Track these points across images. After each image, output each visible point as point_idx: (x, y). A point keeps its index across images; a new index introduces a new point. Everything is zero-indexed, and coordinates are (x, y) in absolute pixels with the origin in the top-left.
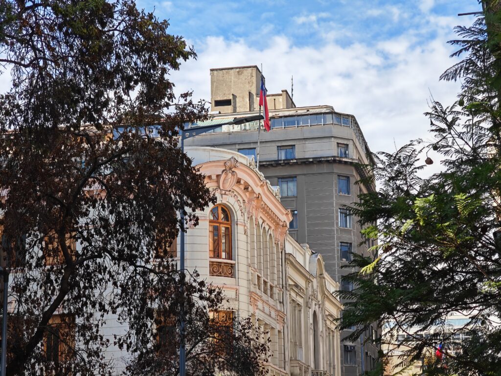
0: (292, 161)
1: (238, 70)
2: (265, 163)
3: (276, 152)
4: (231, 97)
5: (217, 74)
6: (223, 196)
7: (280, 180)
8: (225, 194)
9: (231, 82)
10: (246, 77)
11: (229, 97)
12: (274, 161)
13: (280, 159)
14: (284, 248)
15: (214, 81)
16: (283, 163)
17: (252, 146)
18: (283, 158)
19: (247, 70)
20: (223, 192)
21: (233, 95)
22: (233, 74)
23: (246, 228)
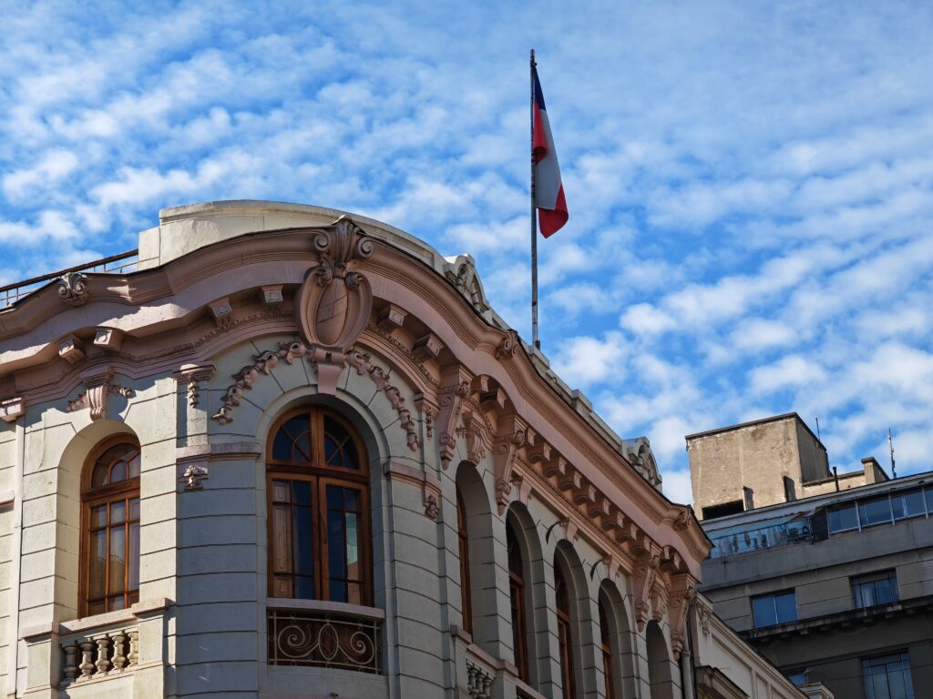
0: (890, 609)
1: (751, 429)
2: (820, 623)
3: (848, 591)
4: (741, 496)
5: (702, 446)
6: (321, 366)
7: (866, 663)
8: (328, 360)
9: (738, 459)
10: (774, 445)
11: (737, 495)
12: (845, 613)
13: (860, 606)
14: (688, 652)
15: (698, 464)
16: (868, 617)
17: (785, 585)
18: (868, 603)
19: (773, 426)
20: (321, 353)
21: (745, 489)
22: (741, 440)
23: (428, 492)
